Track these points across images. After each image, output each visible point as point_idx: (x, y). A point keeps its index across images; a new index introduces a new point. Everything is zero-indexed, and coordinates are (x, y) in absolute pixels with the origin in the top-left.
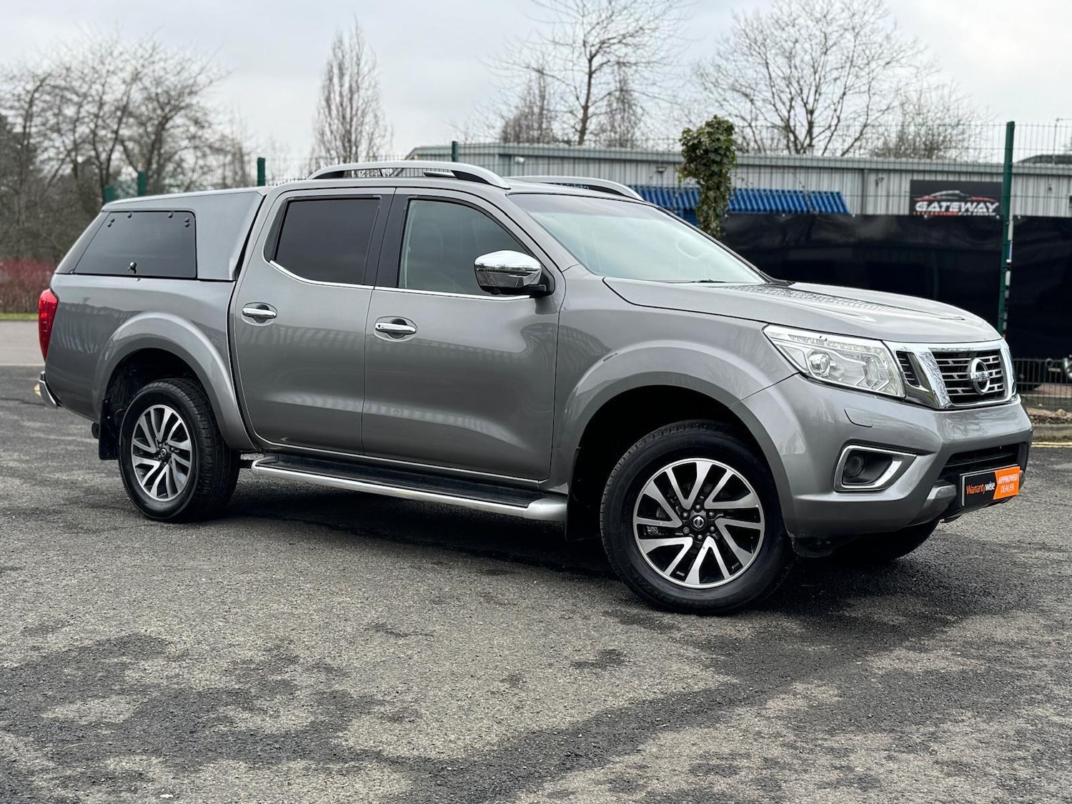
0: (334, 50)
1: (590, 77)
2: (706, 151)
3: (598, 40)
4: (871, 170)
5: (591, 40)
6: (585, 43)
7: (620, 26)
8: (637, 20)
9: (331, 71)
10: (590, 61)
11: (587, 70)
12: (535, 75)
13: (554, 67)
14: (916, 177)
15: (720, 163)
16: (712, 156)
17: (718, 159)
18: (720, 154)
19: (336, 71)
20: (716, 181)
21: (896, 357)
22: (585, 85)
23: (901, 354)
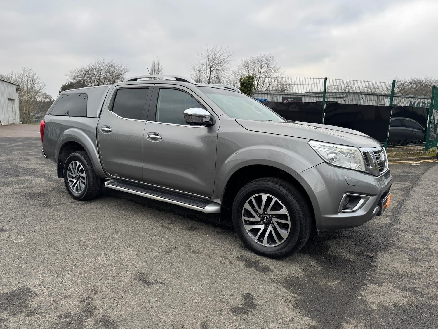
0: (153, 65)
1: (210, 73)
2: (247, 84)
3: (212, 64)
4: (274, 94)
5: (210, 64)
6: (209, 65)
7: (216, 62)
8: (221, 60)
9: (152, 70)
10: (210, 69)
11: (209, 71)
12: (198, 72)
13: (202, 70)
14: (284, 96)
15: (250, 88)
16: (248, 85)
17: (249, 86)
18: (250, 85)
20: (249, 92)
21: (362, 154)
22: (209, 74)
23: (364, 153)
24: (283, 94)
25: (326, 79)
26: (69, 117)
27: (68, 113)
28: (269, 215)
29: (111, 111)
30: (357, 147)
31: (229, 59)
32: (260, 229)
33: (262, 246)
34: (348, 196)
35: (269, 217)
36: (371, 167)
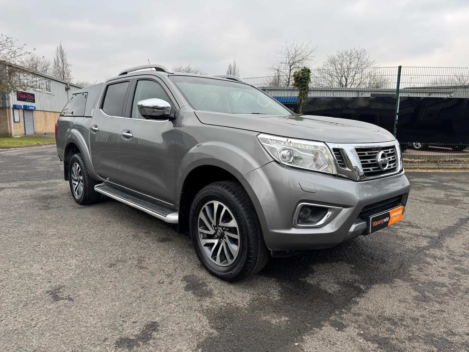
0: (229, 67)
1: (290, 71)
2: (301, 79)
3: (292, 62)
4: (360, 91)
5: (290, 62)
6: (289, 63)
7: (297, 59)
8: (302, 57)
9: (228, 72)
10: (290, 67)
11: (289, 69)
12: (276, 71)
13: (282, 69)
14: (373, 93)
15: (306, 82)
16: (303, 80)
17: (305, 81)
18: (305, 79)
19: (229, 72)
21: (332, 151)
22: (289, 73)
23: (335, 150)
24: (371, 91)
25: (400, 68)
26: (74, 117)
27: (72, 113)
28: (223, 227)
29: (100, 109)
30: (324, 142)
31: (312, 54)
32: (214, 244)
33: (216, 265)
34: (304, 206)
35: (223, 230)
36: (347, 169)
